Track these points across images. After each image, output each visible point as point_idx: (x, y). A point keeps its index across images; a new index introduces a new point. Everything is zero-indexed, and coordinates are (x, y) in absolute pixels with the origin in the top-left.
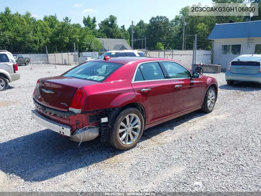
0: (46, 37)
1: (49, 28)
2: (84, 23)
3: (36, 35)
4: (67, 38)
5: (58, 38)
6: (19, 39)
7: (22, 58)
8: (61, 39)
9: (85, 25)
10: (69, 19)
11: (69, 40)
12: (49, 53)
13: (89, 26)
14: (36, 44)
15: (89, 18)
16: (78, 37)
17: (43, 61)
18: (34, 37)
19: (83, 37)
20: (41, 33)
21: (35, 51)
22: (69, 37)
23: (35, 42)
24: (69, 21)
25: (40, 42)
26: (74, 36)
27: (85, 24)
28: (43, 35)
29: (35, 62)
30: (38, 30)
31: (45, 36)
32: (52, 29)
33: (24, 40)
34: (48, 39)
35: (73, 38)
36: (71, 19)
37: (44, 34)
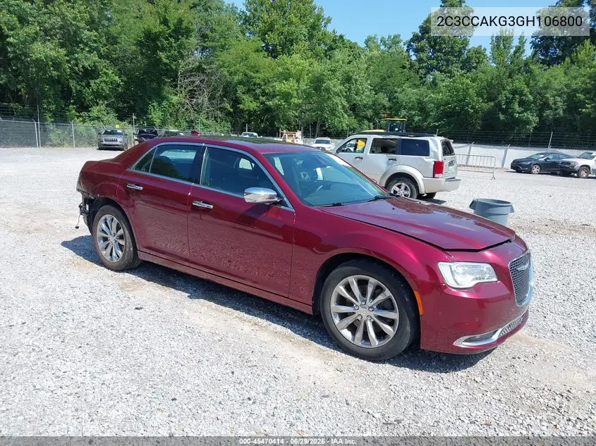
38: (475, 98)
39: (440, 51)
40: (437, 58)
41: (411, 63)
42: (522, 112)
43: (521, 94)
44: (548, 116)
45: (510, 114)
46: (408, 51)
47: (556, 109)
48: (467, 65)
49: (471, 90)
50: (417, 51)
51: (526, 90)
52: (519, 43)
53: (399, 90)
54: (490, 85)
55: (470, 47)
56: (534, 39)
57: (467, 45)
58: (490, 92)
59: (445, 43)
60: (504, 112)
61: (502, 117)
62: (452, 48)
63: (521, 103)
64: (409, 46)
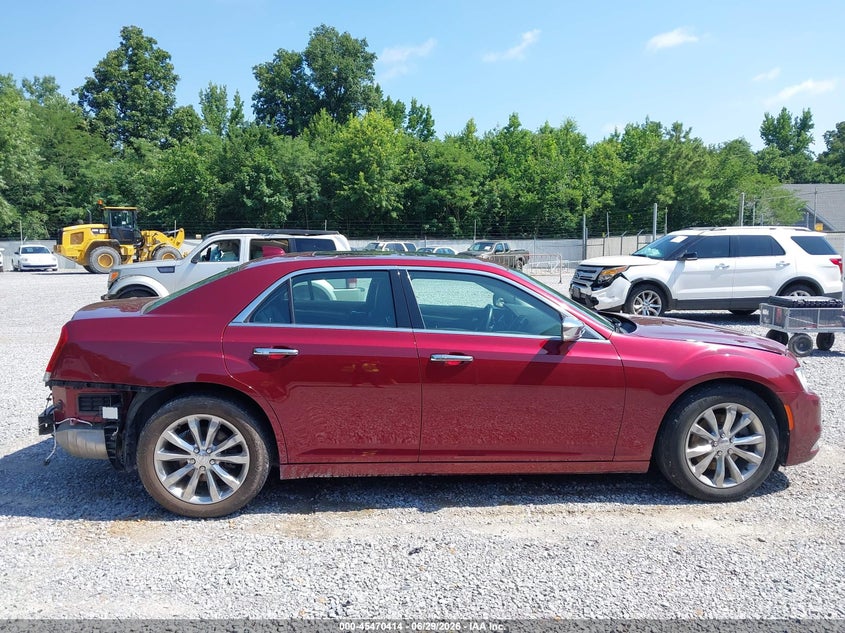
0: (604, 189)
1: (617, 162)
2: (763, 134)
3: (577, 184)
4: (669, 190)
5: (638, 190)
6: (527, 198)
7: (507, 250)
8: (648, 193)
9: (769, 142)
10: (685, 128)
11: (673, 195)
12: (590, 236)
13: (783, 143)
14: (572, 210)
15: (784, 117)
16: (708, 183)
17: (566, 261)
18: (570, 191)
19: (730, 184)
20: (591, 178)
21: (567, 231)
22: (677, 185)
23: (572, 205)
24: (682, 135)
25: (585, 205)
26: (692, 184)
27: (768, 140)
28: (596, 183)
29: (538, 264)
30: (584, 169)
31: (601, 187)
32: (626, 163)
33: (539, 199)
34: (609, 195)
35: (688, 190)
36: (690, 129)
37: (601, 179)
38: (209, 178)
39: (134, 107)
40: (131, 118)
41: (90, 122)
42: (271, 196)
43: (267, 171)
44: (302, 200)
45: (256, 198)
46: (80, 104)
47: (309, 192)
48: (177, 130)
49: (199, 165)
50: (95, 104)
51: (272, 167)
52: (236, 104)
53: (83, 163)
54: (223, 159)
55: (177, 106)
56: (256, 102)
57: (173, 103)
58: (225, 168)
59: (140, 99)
60: (250, 195)
61: (249, 203)
62: (153, 105)
63: (269, 183)
64: (82, 97)
